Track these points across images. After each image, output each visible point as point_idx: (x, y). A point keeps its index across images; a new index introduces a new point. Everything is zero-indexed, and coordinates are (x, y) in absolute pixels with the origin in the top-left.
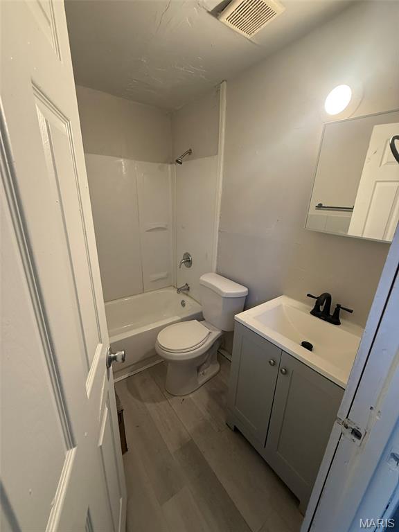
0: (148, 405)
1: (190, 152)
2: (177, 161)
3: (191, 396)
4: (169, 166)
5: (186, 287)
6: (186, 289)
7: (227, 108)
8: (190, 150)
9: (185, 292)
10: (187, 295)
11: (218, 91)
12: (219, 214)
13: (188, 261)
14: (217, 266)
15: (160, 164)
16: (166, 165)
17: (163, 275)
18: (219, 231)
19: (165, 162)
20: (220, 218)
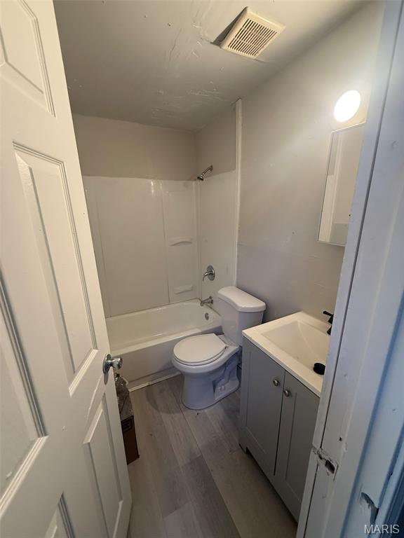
0: (163, 415)
1: (211, 169)
2: (199, 178)
3: (206, 411)
4: (194, 183)
5: (210, 300)
6: (209, 302)
7: (242, 125)
8: (212, 166)
9: (209, 304)
10: (211, 308)
11: (234, 109)
12: (237, 228)
13: (211, 274)
14: (238, 279)
15: (184, 181)
16: (190, 182)
17: (188, 287)
18: (238, 244)
19: (190, 179)
20: (239, 231)
